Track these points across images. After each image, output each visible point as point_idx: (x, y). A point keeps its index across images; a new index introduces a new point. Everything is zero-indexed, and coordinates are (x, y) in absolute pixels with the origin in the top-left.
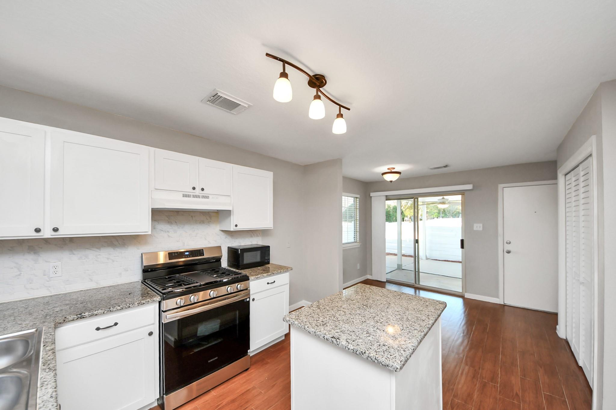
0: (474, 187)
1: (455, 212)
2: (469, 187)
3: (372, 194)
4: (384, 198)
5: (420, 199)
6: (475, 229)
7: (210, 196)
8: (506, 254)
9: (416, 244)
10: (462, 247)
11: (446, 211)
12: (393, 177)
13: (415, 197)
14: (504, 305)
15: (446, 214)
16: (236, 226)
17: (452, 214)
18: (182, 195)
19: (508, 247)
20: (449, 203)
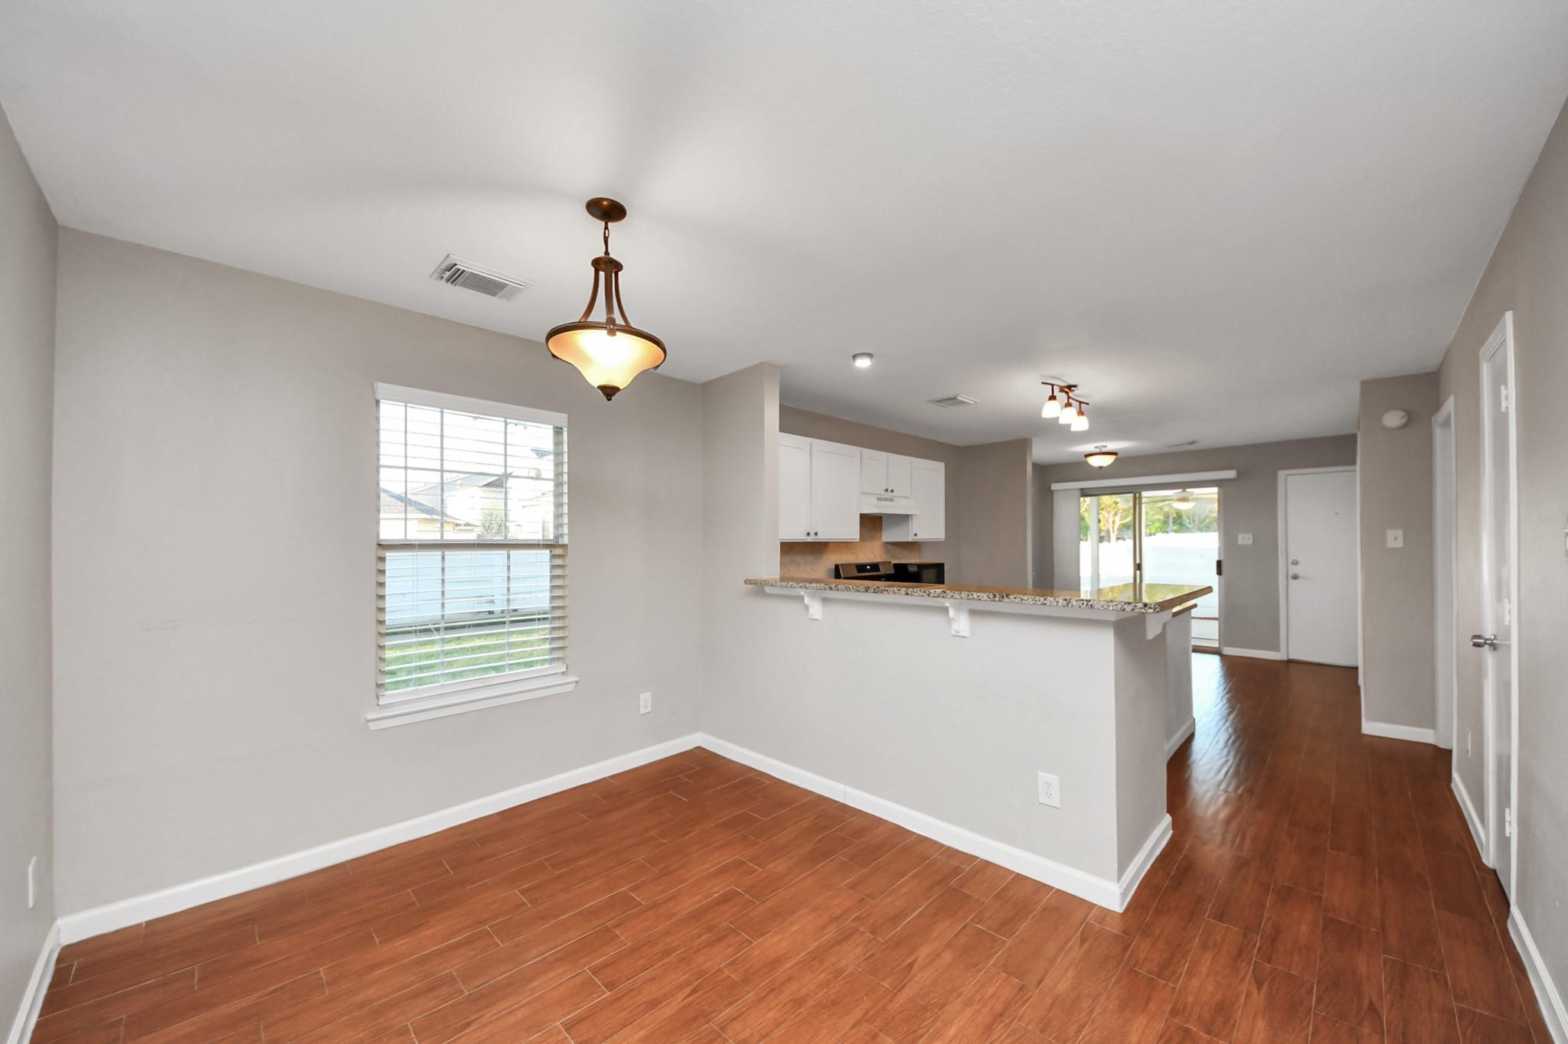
0: (1238, 474)
1: (1207, 520)
2: (1231, 474)
3: (1055, 487)
4: (1078, 493)
5: (1145, 494)
6: (1240, 542)
7: (895, 499)
8: (1290, 580)
9: (1138, 572)
10: (1219, 572)
11: (1184, 516)
12: (1106, 461)
13: (1136, 491)
14: (1290, 661)
15: (1184, 525)
16: (916, 535)
17: (1200, 523)
18: (876, 499)
19: (1293, 570)
20: (1196, 499)
